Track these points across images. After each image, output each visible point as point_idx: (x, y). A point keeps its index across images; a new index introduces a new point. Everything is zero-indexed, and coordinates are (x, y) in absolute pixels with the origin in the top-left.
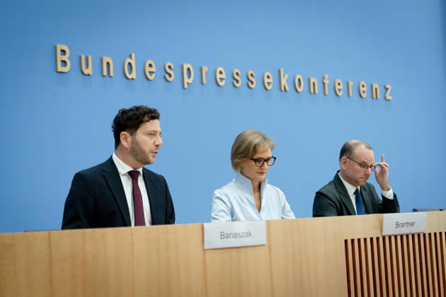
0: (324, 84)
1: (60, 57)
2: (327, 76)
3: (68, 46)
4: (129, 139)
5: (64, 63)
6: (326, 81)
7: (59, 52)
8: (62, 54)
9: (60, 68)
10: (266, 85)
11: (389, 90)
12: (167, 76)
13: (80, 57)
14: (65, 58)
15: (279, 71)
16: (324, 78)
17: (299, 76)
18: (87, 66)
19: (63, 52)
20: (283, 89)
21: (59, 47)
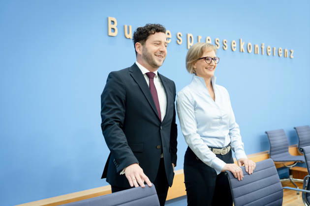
0: (262, 48)
1: (111, 26)
2: (263, 44)
3: (116, 18)
4: (142, 47)
5: (113, 29)
6: (263, 47)
7: (110, 22)
8: (112, 24)
9: (111, 33)
10: (233, 48)
11: (292, 53)
12: (178, 41)
13: (124, 27)
14: (114, 26)
15: (240, 40)
16: (262, 45)
17: (250, 44)
18: (129, 33)
19: (113, 22)
20: (241, 51)
21: (110, 19)
